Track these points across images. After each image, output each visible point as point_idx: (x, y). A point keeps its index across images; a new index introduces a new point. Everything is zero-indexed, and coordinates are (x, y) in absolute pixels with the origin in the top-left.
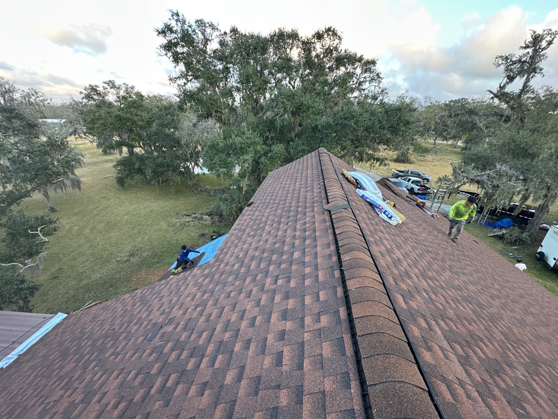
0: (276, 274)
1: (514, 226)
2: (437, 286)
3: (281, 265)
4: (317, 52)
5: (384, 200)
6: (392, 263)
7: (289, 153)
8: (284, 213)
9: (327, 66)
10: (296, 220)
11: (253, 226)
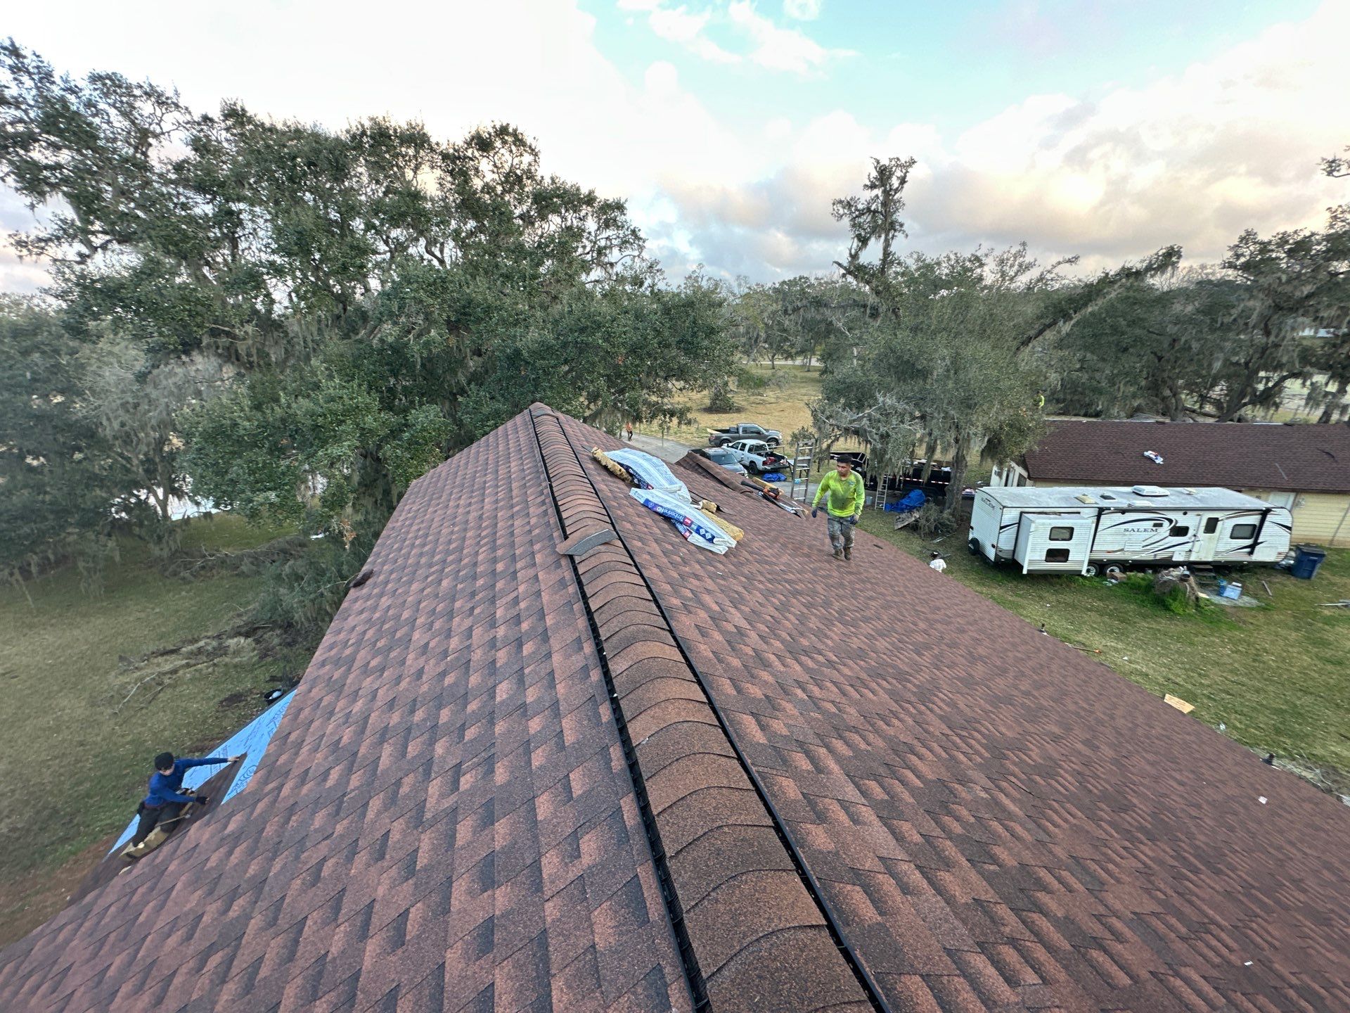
0: (455, 762)
1: (928, 501)
2: (821, 665)
3: (464, 730)
4: (485, 180)
5: (695, 502)
6: (726, 644)
7: (460, 424)
8: (460, 586)
9: (517, 212)
10: (494, 597)
11: (377, 640)
